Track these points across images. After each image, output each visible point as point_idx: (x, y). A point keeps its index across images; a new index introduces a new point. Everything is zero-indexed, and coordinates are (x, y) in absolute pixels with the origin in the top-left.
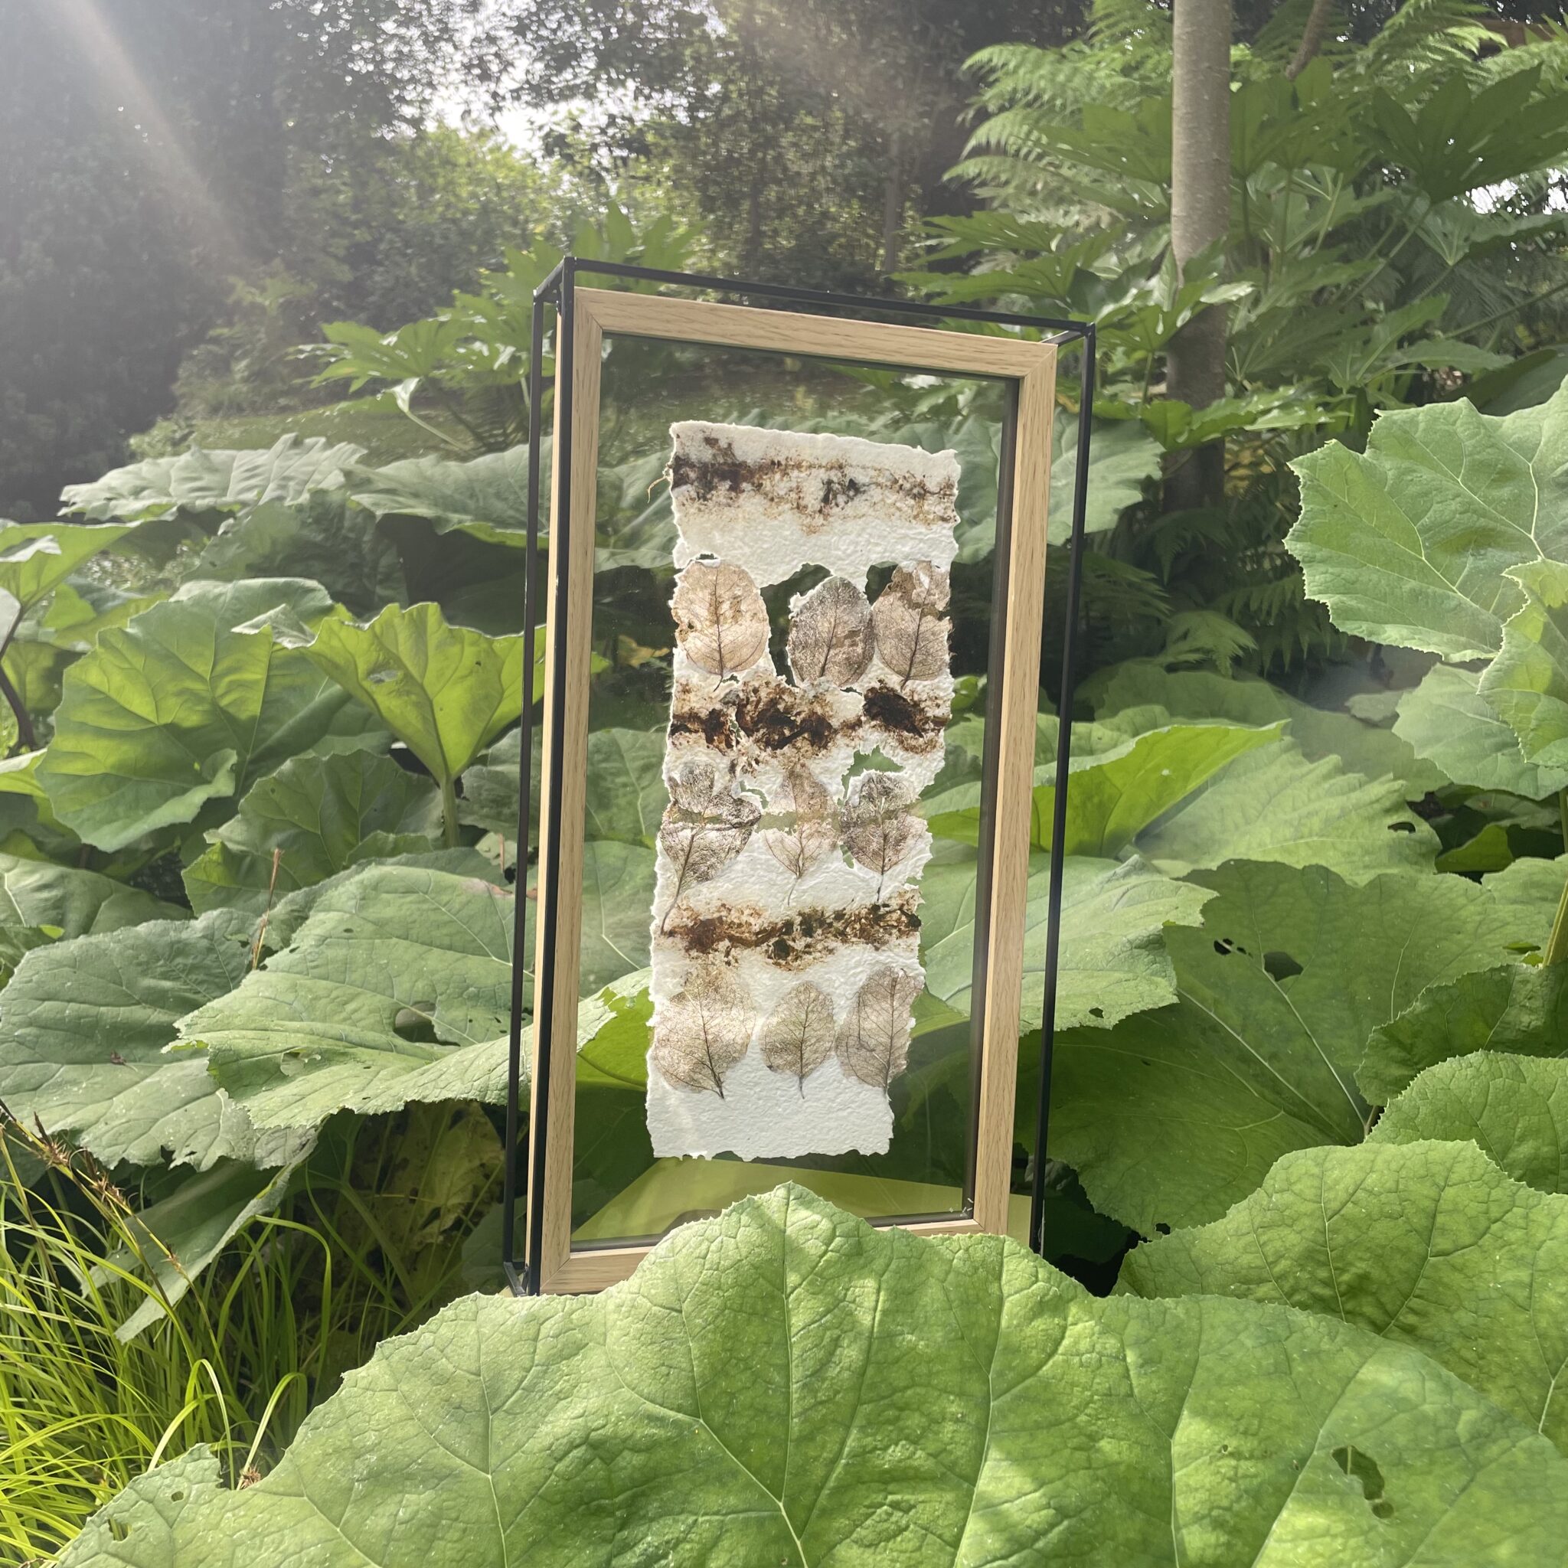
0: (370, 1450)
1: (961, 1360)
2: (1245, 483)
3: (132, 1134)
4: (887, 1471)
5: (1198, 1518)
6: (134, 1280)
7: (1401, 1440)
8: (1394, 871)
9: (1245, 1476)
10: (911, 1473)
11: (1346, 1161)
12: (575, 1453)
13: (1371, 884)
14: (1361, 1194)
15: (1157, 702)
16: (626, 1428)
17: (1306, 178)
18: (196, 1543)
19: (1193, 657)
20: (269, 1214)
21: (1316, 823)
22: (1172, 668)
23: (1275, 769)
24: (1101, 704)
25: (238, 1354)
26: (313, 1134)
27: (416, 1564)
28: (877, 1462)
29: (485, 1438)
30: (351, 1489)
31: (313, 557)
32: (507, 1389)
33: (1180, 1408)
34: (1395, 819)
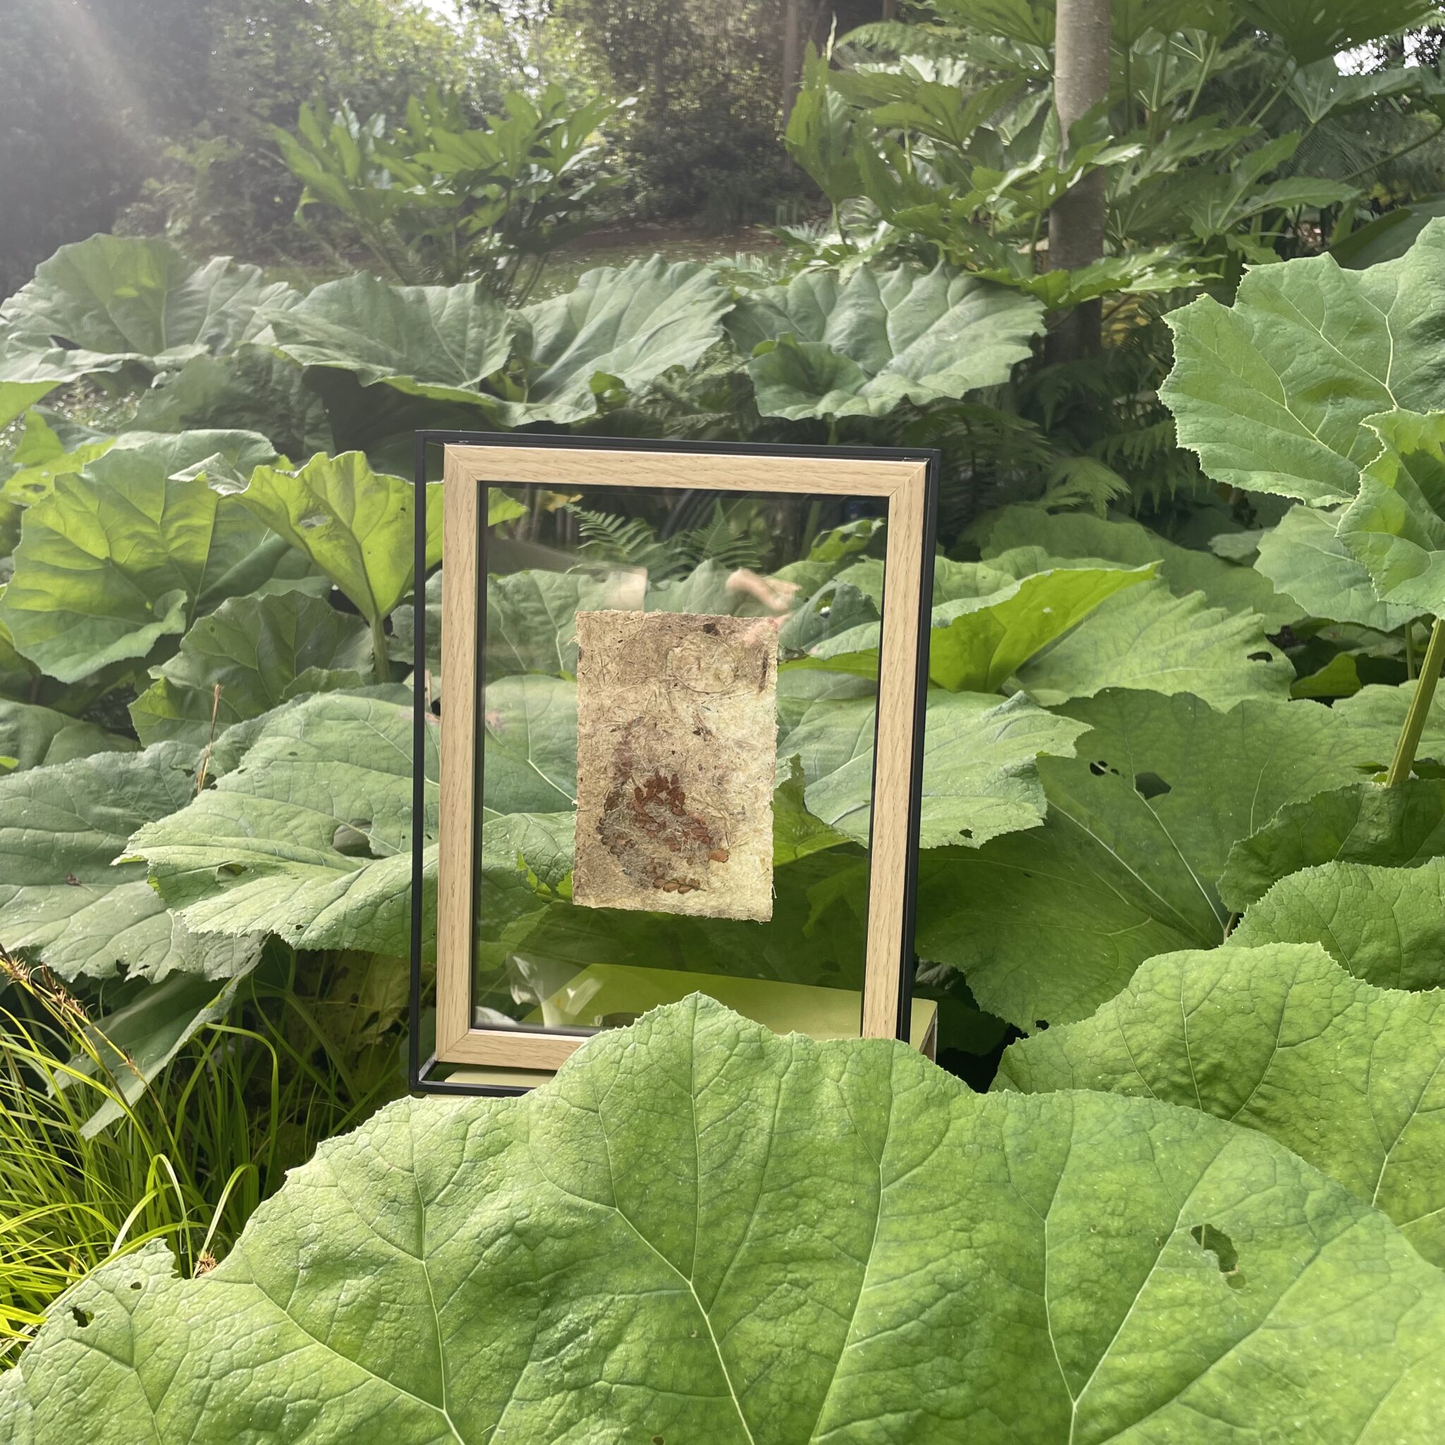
0: (313, 1241)
1: (854, 1152)
2: (1122, 337)
3: (90, 950)
4: (787, 1253)
5: (1069, 1291)
6: (94, 1084)
7: (1253, 1218)
8: (1251, 697)
9: (1112, 1253)
10: (809, 1254)
11: (1203, 964)
12: (501, 1240)
13: (1235, 710)
14: (1216, 993)
15: (1039, 544)
16: (547, 1218)
17: (1178, 41)
18: (154, 1328)
19: (1072, 501)
20: (218, 1022)
21: (1182, 654)
22: (1053, 511)
23: (1144, 605)
24: (987, 543)
25: (195, 1146)
26: (258, 948)
27: (357, 1342)
28: (777, 1244)
29: (419, 1228)
30: (296, 1276)
31: (243, 409)
32: (440, 1183)
33: (1053, 1192)
34: (1254, 649)
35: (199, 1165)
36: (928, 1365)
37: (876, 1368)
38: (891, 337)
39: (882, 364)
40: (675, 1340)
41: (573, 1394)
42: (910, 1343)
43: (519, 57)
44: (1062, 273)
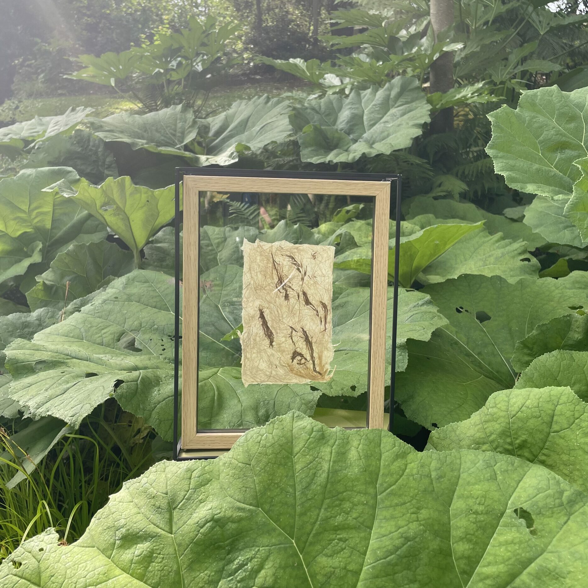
0: (122, 527)
1: (365, 480)
2: (462, 123)
4: (337, 526)
5: (461, 539)
6: (11, 464)
7: (540, 504)
8: (523, 277)
9: (480, 521)
10: (346, 526)
11: (518, 395)
12: (208, 524)
13: (518, 283)
14: (524, 408)
15: (430, 213)
16: (229, 513)
18: (50, 569)
19: (442, 194)
20: (71, 434)
21: (492, 259)
22: (436, 198)
23: (477, 239)
24: (408, 213)
27: (143, 573)
28: (332, 522)
29: (170, 521)
30: (115, 543)
31: (77, 158)
32: (179, 499)
33: (453, 495)
34: (523, 257)
35: (60, 501)
36: (400, 575)
37: (377, 577)
38: (365, 123)
39: (360, 137)
40: (287, 567)
42: (392, 565)
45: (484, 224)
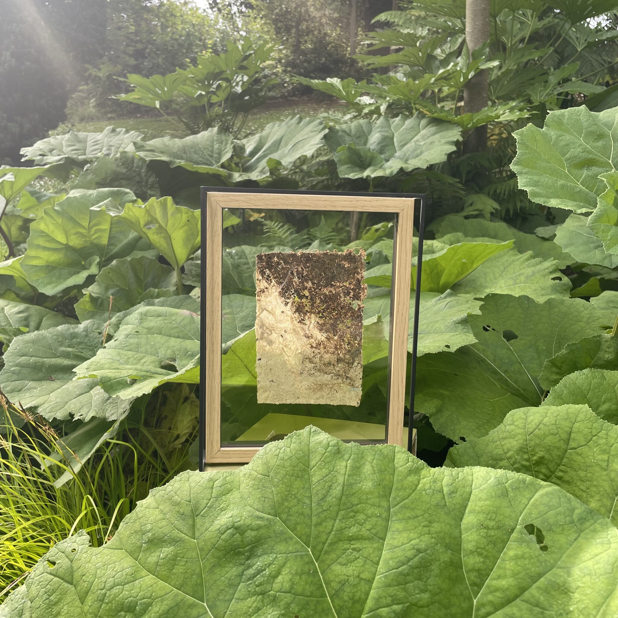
0: (148, 532)
1: (379, 493)
2: (495, 142)
3: (58, 408)
4: (351, 536)
5: (472, 552)
6: (61, 465)
7: (551, 521)
8: (553, 297)
9: (490, 536)
10: (360, 537)
11: (535, 413)
12: (229, 531)
13: (546, 303)
14: (541, 426)
15: (460, 232)
16: (248, 522)
17: (520, 15)
18: (82, 568)
19: (475, 213)
20: (112, 439)
21: (522, 278)
22: (467, 217)
23: (506, 258)
24: (438, 232)
25: (103, 491)
26: (128, 407)
27: (168, 574)
28: (347, 533)
29: (194, 526)
30: (141, 547)
31: (122, 179)
32: (202, 507)
33: (465, 510)
34: (554, 276)
35: (105, 499)
36: (412, 584)
37: (389, 586)
38: (396, 144)
39: (392, 156)
40: (303, 574)
41: (260, 596)
42: (404, 575)
43: (238, 28)
44: (469, 114)
45: (514, 243)
